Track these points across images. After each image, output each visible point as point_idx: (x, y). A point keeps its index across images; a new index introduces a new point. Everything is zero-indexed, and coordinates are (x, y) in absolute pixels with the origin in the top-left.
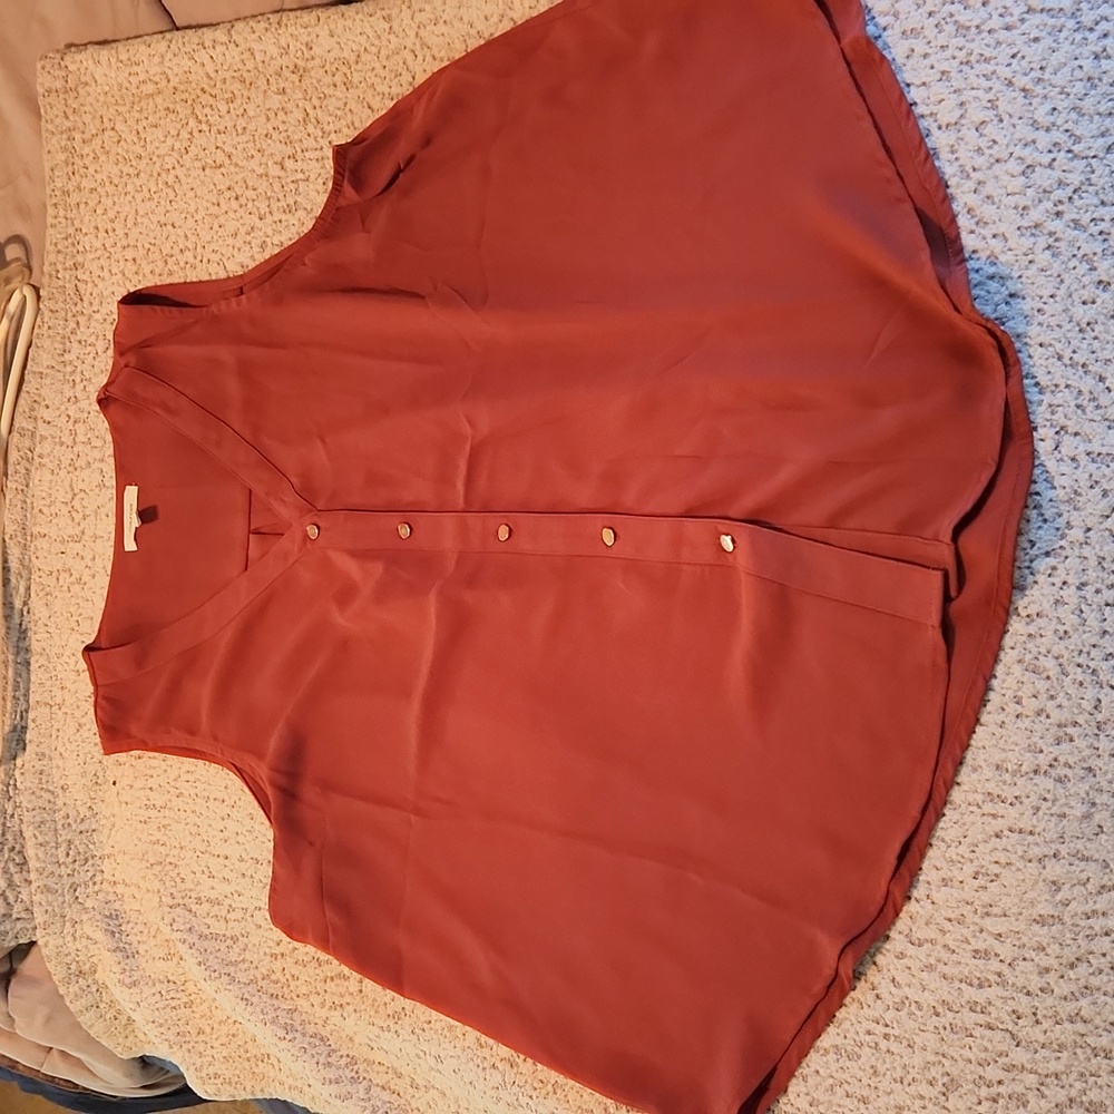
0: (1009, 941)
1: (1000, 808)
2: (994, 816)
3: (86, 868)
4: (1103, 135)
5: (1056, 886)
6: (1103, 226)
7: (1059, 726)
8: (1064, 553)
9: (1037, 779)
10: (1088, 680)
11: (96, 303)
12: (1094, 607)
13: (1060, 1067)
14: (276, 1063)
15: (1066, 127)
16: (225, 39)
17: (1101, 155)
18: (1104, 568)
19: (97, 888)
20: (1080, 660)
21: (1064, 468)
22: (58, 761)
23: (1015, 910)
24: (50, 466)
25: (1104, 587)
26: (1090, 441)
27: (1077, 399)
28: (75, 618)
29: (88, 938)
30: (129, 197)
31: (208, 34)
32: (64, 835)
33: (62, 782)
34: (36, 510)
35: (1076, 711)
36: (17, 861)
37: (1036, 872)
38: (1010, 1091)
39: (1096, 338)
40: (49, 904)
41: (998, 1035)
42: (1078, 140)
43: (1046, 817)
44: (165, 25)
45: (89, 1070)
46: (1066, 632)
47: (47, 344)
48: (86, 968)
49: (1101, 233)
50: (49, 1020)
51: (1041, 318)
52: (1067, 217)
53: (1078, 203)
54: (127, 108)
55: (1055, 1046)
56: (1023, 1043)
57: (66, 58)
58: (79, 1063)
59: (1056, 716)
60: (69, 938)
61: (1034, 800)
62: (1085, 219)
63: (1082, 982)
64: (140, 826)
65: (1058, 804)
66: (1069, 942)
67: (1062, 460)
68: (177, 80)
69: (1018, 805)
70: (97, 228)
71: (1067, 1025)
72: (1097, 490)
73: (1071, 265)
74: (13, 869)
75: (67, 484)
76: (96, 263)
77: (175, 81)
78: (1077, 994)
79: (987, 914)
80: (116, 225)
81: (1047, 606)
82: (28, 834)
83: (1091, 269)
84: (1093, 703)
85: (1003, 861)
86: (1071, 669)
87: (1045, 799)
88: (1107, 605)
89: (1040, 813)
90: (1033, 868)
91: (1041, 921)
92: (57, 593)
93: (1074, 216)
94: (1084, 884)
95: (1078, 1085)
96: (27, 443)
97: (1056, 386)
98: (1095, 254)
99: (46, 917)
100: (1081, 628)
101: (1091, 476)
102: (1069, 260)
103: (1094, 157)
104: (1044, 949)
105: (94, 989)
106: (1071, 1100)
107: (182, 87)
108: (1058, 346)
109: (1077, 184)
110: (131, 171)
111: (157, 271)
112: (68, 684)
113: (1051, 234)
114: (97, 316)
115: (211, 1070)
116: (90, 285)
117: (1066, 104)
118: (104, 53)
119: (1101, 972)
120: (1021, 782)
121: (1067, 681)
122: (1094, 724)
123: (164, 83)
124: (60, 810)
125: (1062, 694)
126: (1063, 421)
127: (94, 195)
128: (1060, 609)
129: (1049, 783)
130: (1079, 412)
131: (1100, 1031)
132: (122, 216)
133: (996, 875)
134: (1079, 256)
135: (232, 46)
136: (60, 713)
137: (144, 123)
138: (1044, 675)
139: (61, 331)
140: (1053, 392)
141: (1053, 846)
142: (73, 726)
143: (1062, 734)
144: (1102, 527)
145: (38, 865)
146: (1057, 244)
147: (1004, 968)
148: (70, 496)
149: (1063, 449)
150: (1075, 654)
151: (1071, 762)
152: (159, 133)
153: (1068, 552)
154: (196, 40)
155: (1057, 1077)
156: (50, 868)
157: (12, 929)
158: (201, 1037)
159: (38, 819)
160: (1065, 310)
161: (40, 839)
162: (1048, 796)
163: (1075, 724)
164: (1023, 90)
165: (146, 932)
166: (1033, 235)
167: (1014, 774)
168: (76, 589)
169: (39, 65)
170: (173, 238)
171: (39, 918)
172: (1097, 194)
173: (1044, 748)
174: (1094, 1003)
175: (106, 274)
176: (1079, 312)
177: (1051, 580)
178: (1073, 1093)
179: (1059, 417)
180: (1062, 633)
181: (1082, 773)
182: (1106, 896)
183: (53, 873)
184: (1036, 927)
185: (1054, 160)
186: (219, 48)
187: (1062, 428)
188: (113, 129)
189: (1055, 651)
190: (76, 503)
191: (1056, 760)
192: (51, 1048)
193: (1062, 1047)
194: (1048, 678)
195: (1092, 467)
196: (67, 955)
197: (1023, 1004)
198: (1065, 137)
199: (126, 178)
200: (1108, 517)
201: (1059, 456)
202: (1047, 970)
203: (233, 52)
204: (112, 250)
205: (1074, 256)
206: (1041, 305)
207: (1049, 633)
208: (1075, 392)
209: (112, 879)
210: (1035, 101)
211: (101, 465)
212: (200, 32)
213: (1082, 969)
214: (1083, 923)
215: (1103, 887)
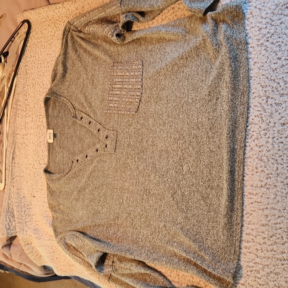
0: (255, 231)
1: (252, 196)
2: (251, 198)
3: (29, 217)
4: (280, 20)
5: (267, 216)
6: (279, 43)
7: (267, 174)
8: (269, 129)
9: (262, 188)
10: (275, 162)
11: (30, 75)
12: (277, 143)
13: (268, 263)
14: (75, 267)
15: (270, 18)
16: (62, 6)
17: (279, 25)
18: (279, 133)
19: (32, 223)
20: (273, 157)
21: (269, 107)
22: (22, 190)
23: (256, 223)
24: (21, 116)
25: (279, 138)
26: (276, 100)
27: (272, 89)
28: (26, 155)
29: (30, 235)
30: (39, 48)
31: (58, 6)
32: (24, 209)
33: (24, 196)
34: (17, 128)
35: (272, 171)
36: (12, 215)
37: (262, 213)
38: (255, 269)
39: (277, 73)
40: (20, 226)
41: (252, 255)
42: (273, 21)
43: (264, 198)
44: (47, 4)
45: (31, 269)
46: (269, 150)
47: (20, 86)
48: (29, 243)
49: (279, 45)
50: (20, 255)
51: (263, 68)
52: (270, 41)
53: (273, 37)
54: (39, 25)
55: (267, 258)
56: (259, 257)
57: (24, 14)
58: (29, 268)
59: (267, 172)
60: (25, 235)
61: (261, 194)
62: (275, 42)
63: (274, 241)
64: (42, 207)
65: (267, 195)
66: (270, 231)
67: (268, 105)
68: (51, 17)
69: (257, 195)
70: (31, 56)
71: (270, 252)
72: (277, 113)
73: (271, 54)
74: (11, 217)
75: (24, 121)
76: (31, 65)
77: (50, 18)
78: (273, 244)
79: (249, 224)
80: (36, 55)
81: (264, 143)
82: (15, 208)
83: (276, 55)
84: (276, 168)
85: (253, 210)
86: (270, 160)
87: (264, 194)
88: (280, 143)
89: (263, 197)
90: (261, 212)
91: (263, 225)
92: (22, 148)
93: (272, 41)
94: (274, 216)
95: (273, 268)
96: (15, 111)
97: (267, 86)
98: (277, 51)
99: (19, 230)
100: (273, 149)
101: (276, 109)
102: (270, 52)
103: (277, 25)
104: (264, 233)
105: (31, 248)
106: (271, 272)
107: (51, 19)
108: (267, 75)
109: (273, 33)
110: (40, 41)
111: (46, 66)
112: (24, 171)
113: (266, 46)
114: (31, 78)
115: (60, 268)
116: (29, 70)
117: (270, 11)
118: (32, 11)
119: (279, 238)
120: (257, 189)
121: (269, 163)
122: (276, 174)
123: (48, 18)
124: (23, 203)
125: (268, 166)
126: (268, 95)
127: (31, 48)
128: (268, 144)
129: (265, 190)
130: (273, 92)
131: (279, 254)
132: (37, 53)
133: (252, 214)
134: (273, 51)
135: (64, 8)
136: (23, 178)
137: (43, 29)
138: (264, 161)
139: (23, 83)
140: (265, 87)
141: (266, 206)
142: (26, 182)
143: (268, 177)
144: (279, 122)
145: (17, 216)
146: (267, 48)
147: (254, 238)
148: (25, 124)
149: (269, 102)
150: (272, 156)
151: (270, 184)
152: (47, 31)
153: (270, 129)
154: (55, 7)
155: (267, 266)
156: (20, 217)
157: (10, 232)
158: (57, 260)
159: (17, 205)
160: (269, 66)
161: (18, 210)
162: (265, 193)
163: (272, 174)
164: (259, 9)
165: (44, 233)
166: (261, 46)
167: (256, 187)
168: (26, 147)
169: (17, 16)
170: (50, 58)
171: (18, 230)
172: (278, 35)
173: (263, 180)
174: (277, 247)
175: (33, 67)
176: (273, 66)
177: (265, 136)
178: (272, 270)
179: (267, 94)
180: (268, 150)
181: (273, 187)
182: (280, 219)
183: (21, 218)
184: (262, 227)
185: (267, 26)
186: (61, 9)
187: (268, 97)
188: (35, 31)
189: (266, 155)
190: (26, 126)
191: (266, 183)
192: (22, 264)
193: (269, 258)
194: (264, 162)
195: (276, 107)
196: (25, 239)
197: (259, 247)
198: (270, 20)
199: (38, 43)
200: (280, 120)
201: (267, 104)
202: (265, 238)
203: (64, 10)
204: (35, 61)
205: (272, 51)
206: (263, 65)
207: (265, 150)
208: (272, 87)
209: (35, 220)
210: (262, 11)
211: (32, 116)
212: (56, 5)
213: (274, 238)
214: (274, 226)
215: (279, 216)
